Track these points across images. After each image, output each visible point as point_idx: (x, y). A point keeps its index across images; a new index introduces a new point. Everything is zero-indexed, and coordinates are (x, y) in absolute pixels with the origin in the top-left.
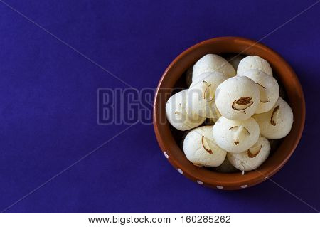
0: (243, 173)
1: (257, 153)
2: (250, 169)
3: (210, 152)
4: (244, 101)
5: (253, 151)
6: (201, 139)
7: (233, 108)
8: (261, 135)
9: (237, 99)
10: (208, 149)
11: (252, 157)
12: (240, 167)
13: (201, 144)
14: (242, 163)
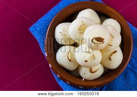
0: (83, 79)
1: (95, 72)
2: (88, 79)
3: (70, 61)
4: (100, 40)
5: (93, 70)
6: (68, 52)
7: (92, 41)
8: (101, 63)
9: (96, 37)
10: (70, 59)
11: (91, 73)
12: (83, 75)
13: (67, 55)
14: (85, 73)
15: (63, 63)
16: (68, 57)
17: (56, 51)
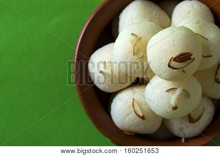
0: (183, 140)
1: (200, 117)
2: (192, 135)
3: (143, 118)
4: (183, 58)
5: (195, 116)
6: (131, 103)
7: (169, 66)
8: (204, 95)
9: (174, 56)
10: (141, 115)
11: (194, 123)
12: (179, 134)
13: (132, 109)
14: (181, 129)
15: (132, 128)
16: (136, 113)
17: (107, 109)
